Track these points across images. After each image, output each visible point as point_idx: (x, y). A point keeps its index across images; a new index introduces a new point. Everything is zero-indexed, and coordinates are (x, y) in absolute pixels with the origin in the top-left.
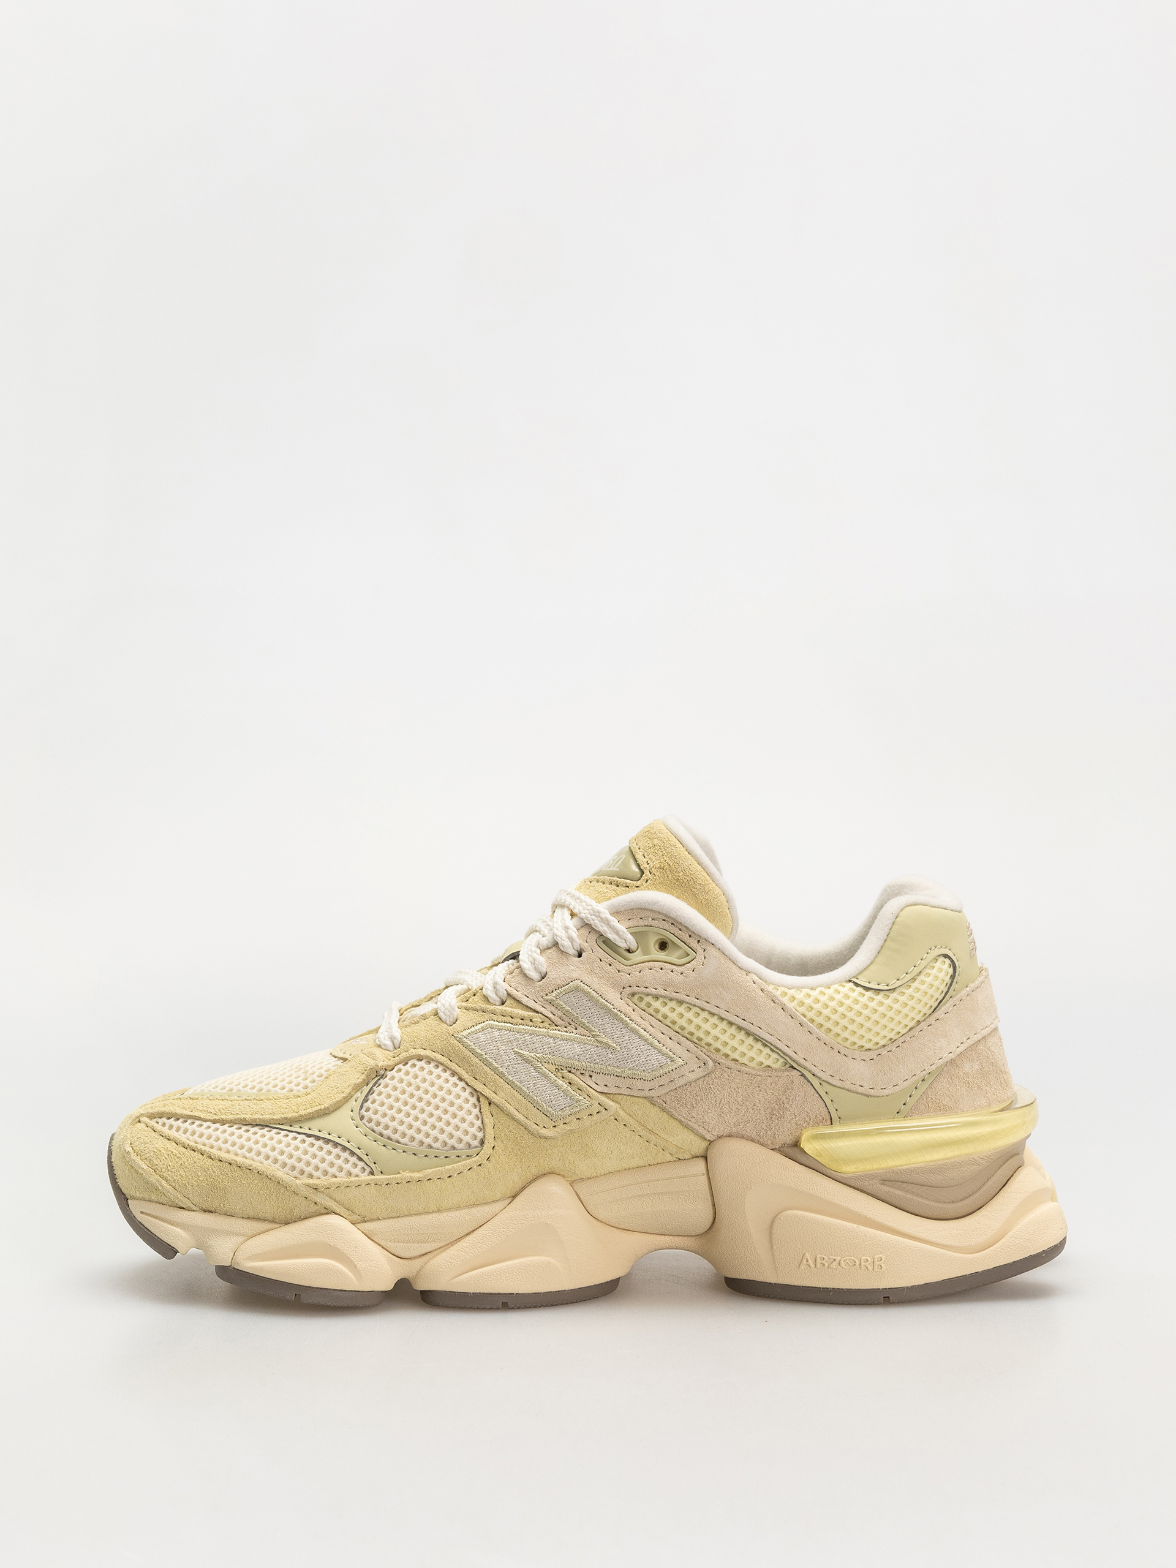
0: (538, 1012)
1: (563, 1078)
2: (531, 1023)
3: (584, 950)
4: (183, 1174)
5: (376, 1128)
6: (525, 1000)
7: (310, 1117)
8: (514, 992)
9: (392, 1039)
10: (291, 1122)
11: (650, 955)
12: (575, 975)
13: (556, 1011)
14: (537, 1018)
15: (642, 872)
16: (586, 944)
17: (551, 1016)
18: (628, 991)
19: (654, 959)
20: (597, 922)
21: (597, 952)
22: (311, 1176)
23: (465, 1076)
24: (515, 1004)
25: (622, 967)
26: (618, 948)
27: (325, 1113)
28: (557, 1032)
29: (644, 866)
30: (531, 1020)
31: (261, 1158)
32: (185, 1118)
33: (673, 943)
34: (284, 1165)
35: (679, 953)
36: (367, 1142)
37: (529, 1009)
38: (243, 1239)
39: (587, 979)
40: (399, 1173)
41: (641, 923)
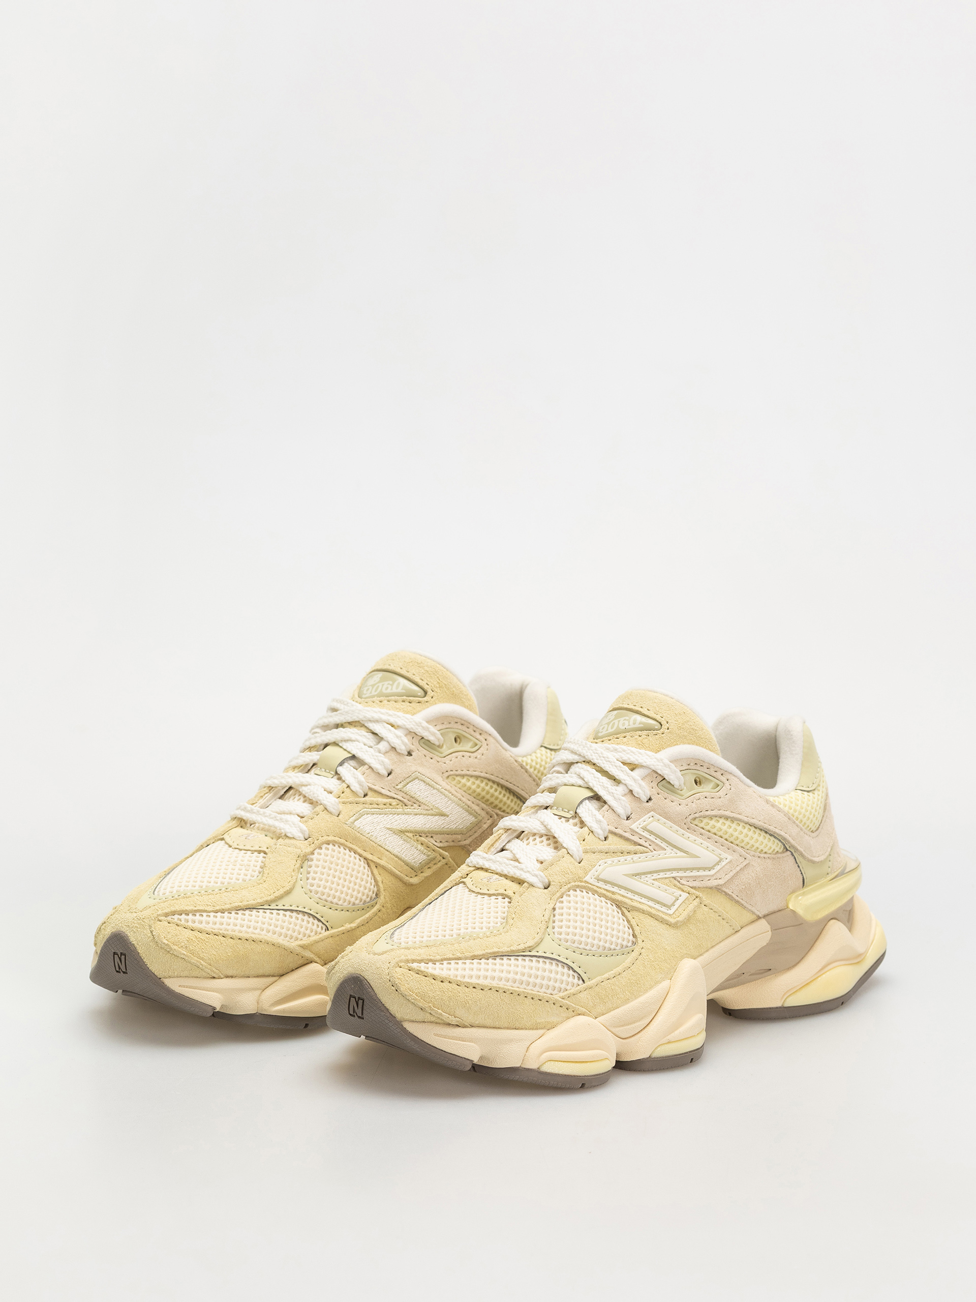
0: (394, 798)
1: (417, 841)
2: (391, 807)
3: (413, 751)
4: (215, 953)
5: (322, 897)
6: (383, 791)
7: (281, 897)
8: (373, 787)
9: (302, 831)
10: (269, 903)
11: (454, 748)
12: (413, 769)
13: (405, 796)
14: (394, 802)
15: (426, 693)
16: (413, 746)
17: (402, 799)
18: (447, 774)
19: (456, 750)
20: (419, 730)
21: (419, 752)
22: (297, 939)
23: (359, 851)
24: (375, 795)
25: (439, 759)
26: (434, 746)
27: (288, 893)
28: (409, 810)
29: (426, 687)
30: (390, 804)
31: (264, 932)
32: (194, 912)
33: (464, 736)
34: (280, 935)
35: (470, 744)
36: (319, 908)
37: (387, 797)
38: (259, 992)
39: (420, 769)
40: (343, 926)
41: (444, 726)
